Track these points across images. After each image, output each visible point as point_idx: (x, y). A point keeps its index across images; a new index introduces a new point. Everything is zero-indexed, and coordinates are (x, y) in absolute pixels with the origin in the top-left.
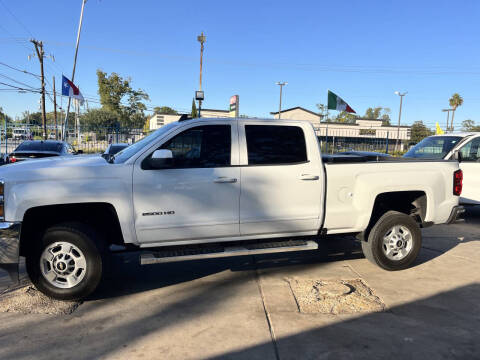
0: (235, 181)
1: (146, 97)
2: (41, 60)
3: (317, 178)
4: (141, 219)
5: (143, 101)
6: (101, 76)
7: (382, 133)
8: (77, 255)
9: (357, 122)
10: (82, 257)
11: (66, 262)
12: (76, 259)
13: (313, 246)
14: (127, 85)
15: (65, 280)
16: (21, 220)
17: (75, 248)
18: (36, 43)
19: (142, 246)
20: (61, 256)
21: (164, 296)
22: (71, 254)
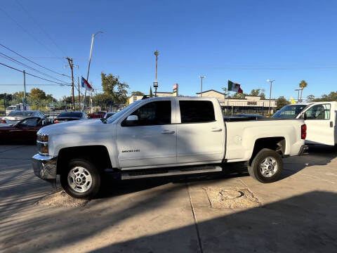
0: (173, 132)
1: (127, 86)
2: (72, 68)
3: (221, 130)
4: (121, 154)
5: (126, 89)
6: (103, 75)
7: (260, 104)
8: (87, 174)
9: (246, 97)
10: (90, 175)
11: (81, 178)
12: (86, 176)
13: (219, 169)
14: (117, 80)
15: (81, 188)
16: (57, 155)
17: (86, 170)
18: (69, 60)
19: (122, 169)
20: (78, 175)
21: (134, 198)
22: (83, 174)
